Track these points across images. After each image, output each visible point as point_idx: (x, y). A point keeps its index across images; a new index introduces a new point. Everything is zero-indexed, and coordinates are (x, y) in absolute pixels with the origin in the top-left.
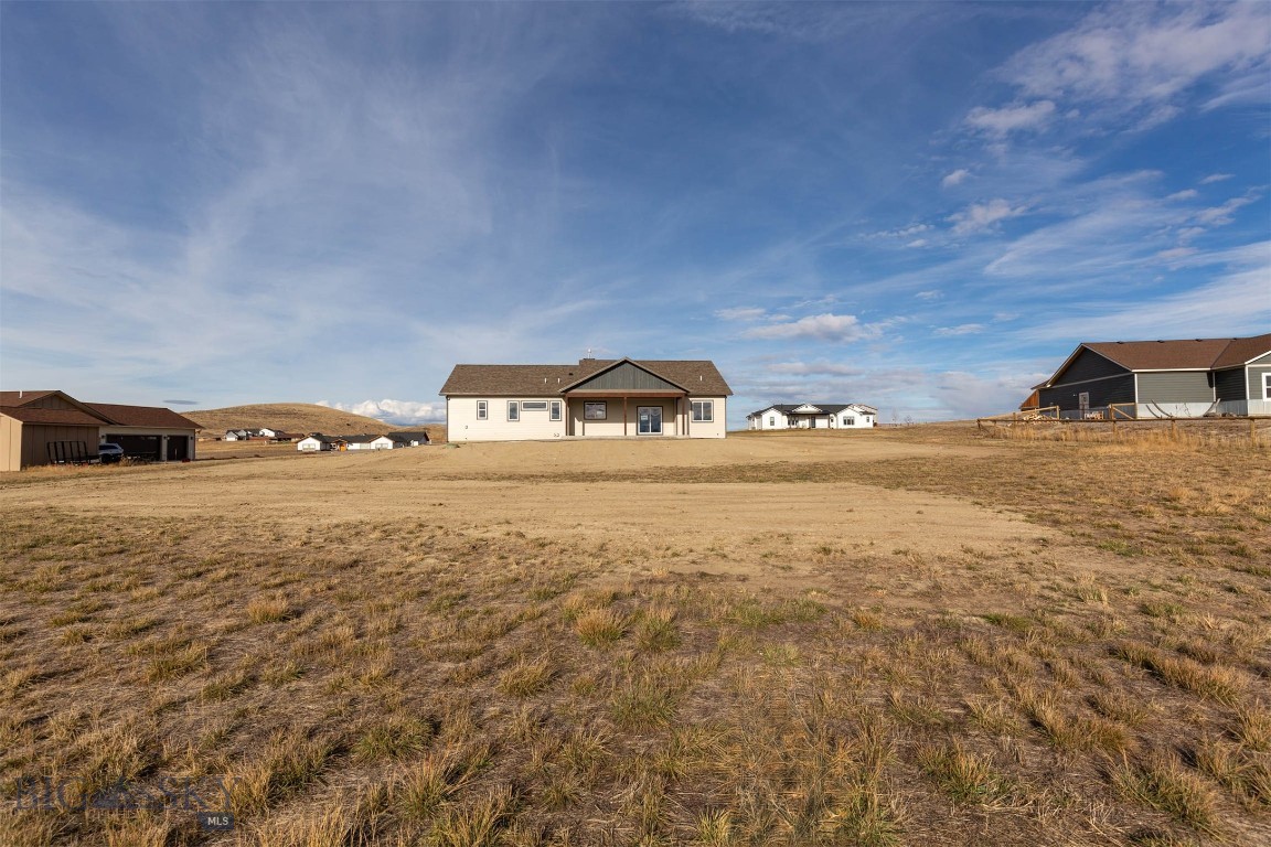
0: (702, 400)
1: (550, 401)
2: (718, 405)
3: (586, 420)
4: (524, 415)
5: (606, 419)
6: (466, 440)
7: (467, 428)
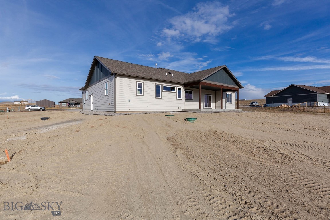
1: (176, 87)
3: (186, 99)
4: (164, 94)
5: (193, 100)
6: (129, 111)
7: (129, 101)
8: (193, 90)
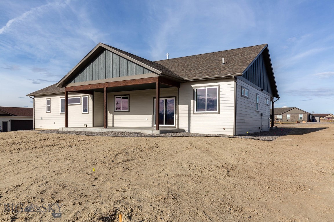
0: (206, 87)
3: (115, 112)
5: (129, 111)
6: (41, 128)
7: (42, 119)
8: (129, 95)
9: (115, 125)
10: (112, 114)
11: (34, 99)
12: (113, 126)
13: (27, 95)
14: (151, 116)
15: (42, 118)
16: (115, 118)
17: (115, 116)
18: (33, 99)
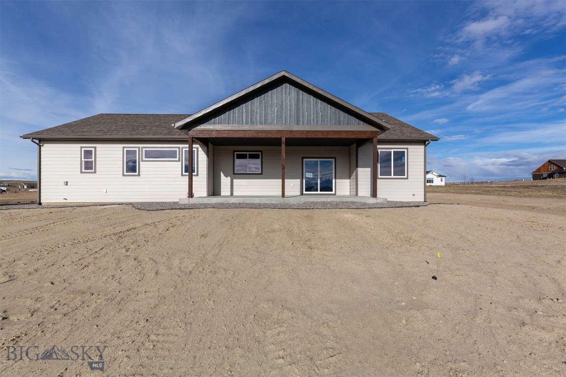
0: (393, 149)
1: (180, 148)
2: (415, 154)
3: (235, 175)
4: (146, 166)
5: (262, 174)
6: (65, 201)
7: (67, 185)
8: (261, 152)
9: (235, 194)
10: (229, 178)
11: (40, 146)
12: (232, 194)
13: (21, 137)
14: (299, 180)
15: (67, 183)
16: (234, 184)
17: (235, 180)
18: (38, 144)
